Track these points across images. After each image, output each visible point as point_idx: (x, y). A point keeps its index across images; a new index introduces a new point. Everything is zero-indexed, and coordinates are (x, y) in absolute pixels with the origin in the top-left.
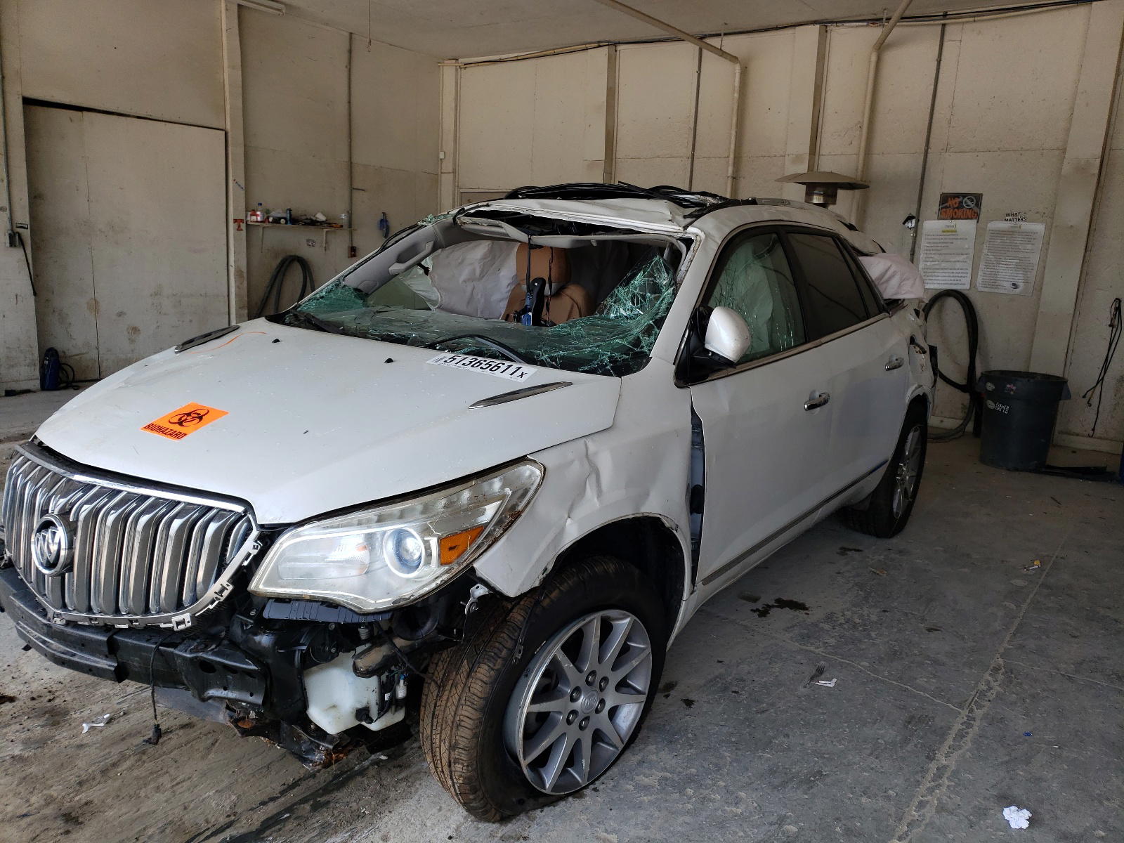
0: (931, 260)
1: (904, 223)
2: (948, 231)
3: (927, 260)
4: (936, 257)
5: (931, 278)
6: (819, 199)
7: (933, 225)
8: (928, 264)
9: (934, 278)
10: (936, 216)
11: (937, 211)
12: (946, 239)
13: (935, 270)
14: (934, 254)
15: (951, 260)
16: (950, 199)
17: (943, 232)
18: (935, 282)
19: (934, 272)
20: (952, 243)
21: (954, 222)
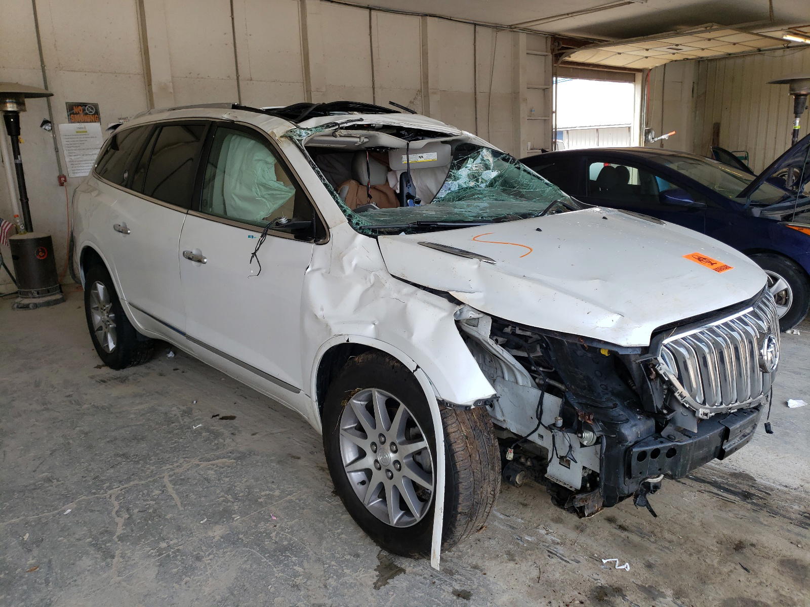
0: (74, 154)
1: (42, 126)
2: (80, 132)
3: (71, 154)
4: (77, 152)
5: (78, 168)
6: (13, 107)
7: (66, 128)
8: (73, 158)
9: (80, 168)
10: (67, 120)
11: (67, 117)
12: (81, 138)
13: (79, 162)
14: (75, 150)
15: (90, 153)
16: (74, 107)
17: (77, 132)
18: (83, 171)
19: (80, 164)
20: (86, 141)
21: (83, 125)
